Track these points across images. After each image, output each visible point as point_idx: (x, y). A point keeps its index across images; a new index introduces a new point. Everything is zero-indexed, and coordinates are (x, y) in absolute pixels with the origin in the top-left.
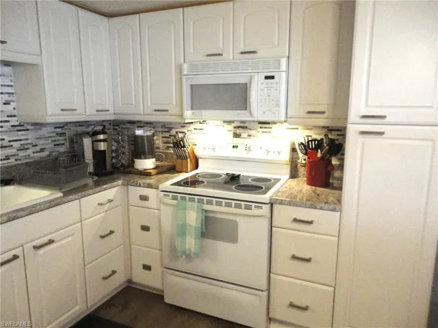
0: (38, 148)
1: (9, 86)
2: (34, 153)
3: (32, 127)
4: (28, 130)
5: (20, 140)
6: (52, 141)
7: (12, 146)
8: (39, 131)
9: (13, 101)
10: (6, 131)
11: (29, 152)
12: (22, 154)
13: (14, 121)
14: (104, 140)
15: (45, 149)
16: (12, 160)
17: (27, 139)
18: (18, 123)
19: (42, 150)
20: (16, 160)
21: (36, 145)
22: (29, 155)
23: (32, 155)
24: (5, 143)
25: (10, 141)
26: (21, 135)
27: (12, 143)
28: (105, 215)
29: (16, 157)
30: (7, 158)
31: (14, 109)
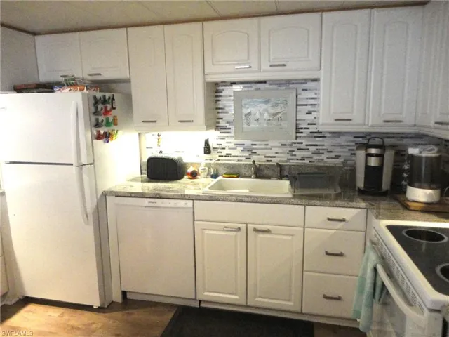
0: (333, 155)
1: (313, 98)
2: (328, 158)
3: (330, 135)
4: (325, 137)
5: (317, 145)
6: (349, 150)
7: (308, 149)
8: (337, 139)
9: (315, 111)
10: (305, 137)
11: (323, 157)
12: (316, 157)
13: (313, 128)
14: (376, 155)
15: (340, 156)
16: (307, 161)
17: (323, 145)
18: (316, 131)
19: (337, 157)
20: (310, 162)
21: (331, 152)
22: (323, 160)
23: (326, 160)
24: (303, 146)
25: (307, 145)
26: (318, 141)
27: (308, 147)
28: (335, 233)
29: (311, 160)
30: (303, 159)
31: (315, 118)
